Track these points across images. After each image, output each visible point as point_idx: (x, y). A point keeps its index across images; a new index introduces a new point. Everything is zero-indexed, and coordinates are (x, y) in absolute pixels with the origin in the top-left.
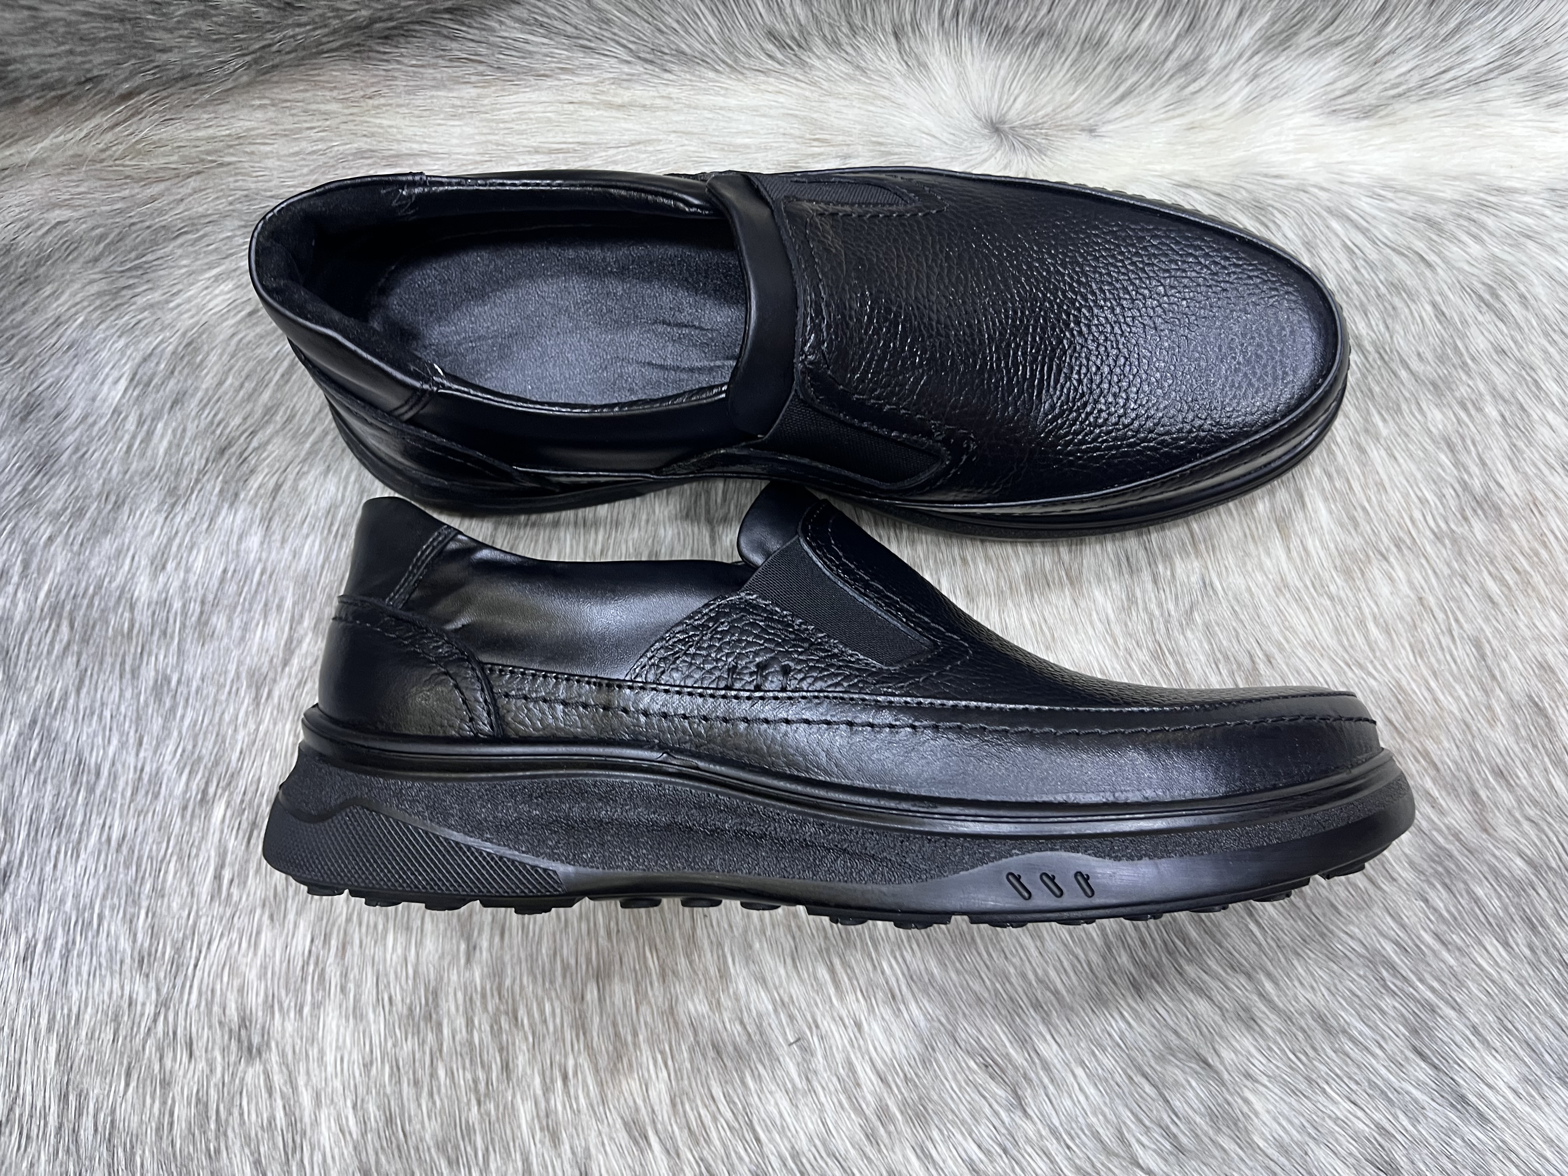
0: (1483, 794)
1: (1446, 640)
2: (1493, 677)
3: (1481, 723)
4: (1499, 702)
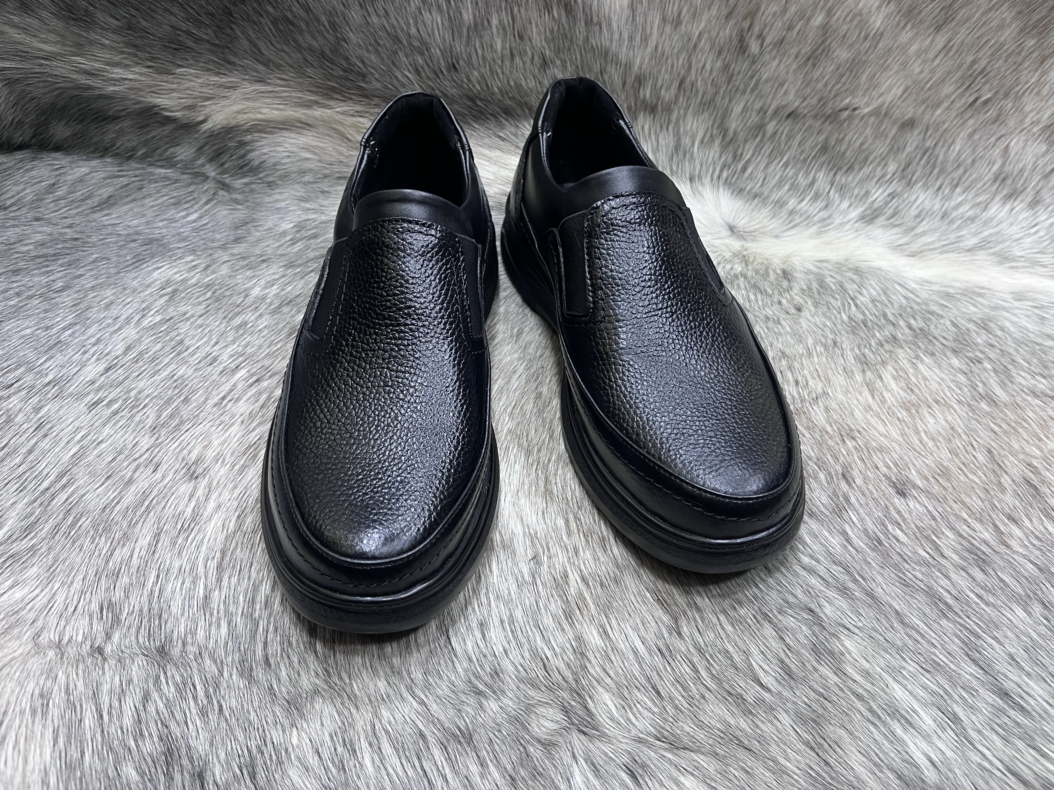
0: (1001, 527)
1: (969, 448)
2: (1000, 467)
3: (995, 491)
4: (1006, 480)
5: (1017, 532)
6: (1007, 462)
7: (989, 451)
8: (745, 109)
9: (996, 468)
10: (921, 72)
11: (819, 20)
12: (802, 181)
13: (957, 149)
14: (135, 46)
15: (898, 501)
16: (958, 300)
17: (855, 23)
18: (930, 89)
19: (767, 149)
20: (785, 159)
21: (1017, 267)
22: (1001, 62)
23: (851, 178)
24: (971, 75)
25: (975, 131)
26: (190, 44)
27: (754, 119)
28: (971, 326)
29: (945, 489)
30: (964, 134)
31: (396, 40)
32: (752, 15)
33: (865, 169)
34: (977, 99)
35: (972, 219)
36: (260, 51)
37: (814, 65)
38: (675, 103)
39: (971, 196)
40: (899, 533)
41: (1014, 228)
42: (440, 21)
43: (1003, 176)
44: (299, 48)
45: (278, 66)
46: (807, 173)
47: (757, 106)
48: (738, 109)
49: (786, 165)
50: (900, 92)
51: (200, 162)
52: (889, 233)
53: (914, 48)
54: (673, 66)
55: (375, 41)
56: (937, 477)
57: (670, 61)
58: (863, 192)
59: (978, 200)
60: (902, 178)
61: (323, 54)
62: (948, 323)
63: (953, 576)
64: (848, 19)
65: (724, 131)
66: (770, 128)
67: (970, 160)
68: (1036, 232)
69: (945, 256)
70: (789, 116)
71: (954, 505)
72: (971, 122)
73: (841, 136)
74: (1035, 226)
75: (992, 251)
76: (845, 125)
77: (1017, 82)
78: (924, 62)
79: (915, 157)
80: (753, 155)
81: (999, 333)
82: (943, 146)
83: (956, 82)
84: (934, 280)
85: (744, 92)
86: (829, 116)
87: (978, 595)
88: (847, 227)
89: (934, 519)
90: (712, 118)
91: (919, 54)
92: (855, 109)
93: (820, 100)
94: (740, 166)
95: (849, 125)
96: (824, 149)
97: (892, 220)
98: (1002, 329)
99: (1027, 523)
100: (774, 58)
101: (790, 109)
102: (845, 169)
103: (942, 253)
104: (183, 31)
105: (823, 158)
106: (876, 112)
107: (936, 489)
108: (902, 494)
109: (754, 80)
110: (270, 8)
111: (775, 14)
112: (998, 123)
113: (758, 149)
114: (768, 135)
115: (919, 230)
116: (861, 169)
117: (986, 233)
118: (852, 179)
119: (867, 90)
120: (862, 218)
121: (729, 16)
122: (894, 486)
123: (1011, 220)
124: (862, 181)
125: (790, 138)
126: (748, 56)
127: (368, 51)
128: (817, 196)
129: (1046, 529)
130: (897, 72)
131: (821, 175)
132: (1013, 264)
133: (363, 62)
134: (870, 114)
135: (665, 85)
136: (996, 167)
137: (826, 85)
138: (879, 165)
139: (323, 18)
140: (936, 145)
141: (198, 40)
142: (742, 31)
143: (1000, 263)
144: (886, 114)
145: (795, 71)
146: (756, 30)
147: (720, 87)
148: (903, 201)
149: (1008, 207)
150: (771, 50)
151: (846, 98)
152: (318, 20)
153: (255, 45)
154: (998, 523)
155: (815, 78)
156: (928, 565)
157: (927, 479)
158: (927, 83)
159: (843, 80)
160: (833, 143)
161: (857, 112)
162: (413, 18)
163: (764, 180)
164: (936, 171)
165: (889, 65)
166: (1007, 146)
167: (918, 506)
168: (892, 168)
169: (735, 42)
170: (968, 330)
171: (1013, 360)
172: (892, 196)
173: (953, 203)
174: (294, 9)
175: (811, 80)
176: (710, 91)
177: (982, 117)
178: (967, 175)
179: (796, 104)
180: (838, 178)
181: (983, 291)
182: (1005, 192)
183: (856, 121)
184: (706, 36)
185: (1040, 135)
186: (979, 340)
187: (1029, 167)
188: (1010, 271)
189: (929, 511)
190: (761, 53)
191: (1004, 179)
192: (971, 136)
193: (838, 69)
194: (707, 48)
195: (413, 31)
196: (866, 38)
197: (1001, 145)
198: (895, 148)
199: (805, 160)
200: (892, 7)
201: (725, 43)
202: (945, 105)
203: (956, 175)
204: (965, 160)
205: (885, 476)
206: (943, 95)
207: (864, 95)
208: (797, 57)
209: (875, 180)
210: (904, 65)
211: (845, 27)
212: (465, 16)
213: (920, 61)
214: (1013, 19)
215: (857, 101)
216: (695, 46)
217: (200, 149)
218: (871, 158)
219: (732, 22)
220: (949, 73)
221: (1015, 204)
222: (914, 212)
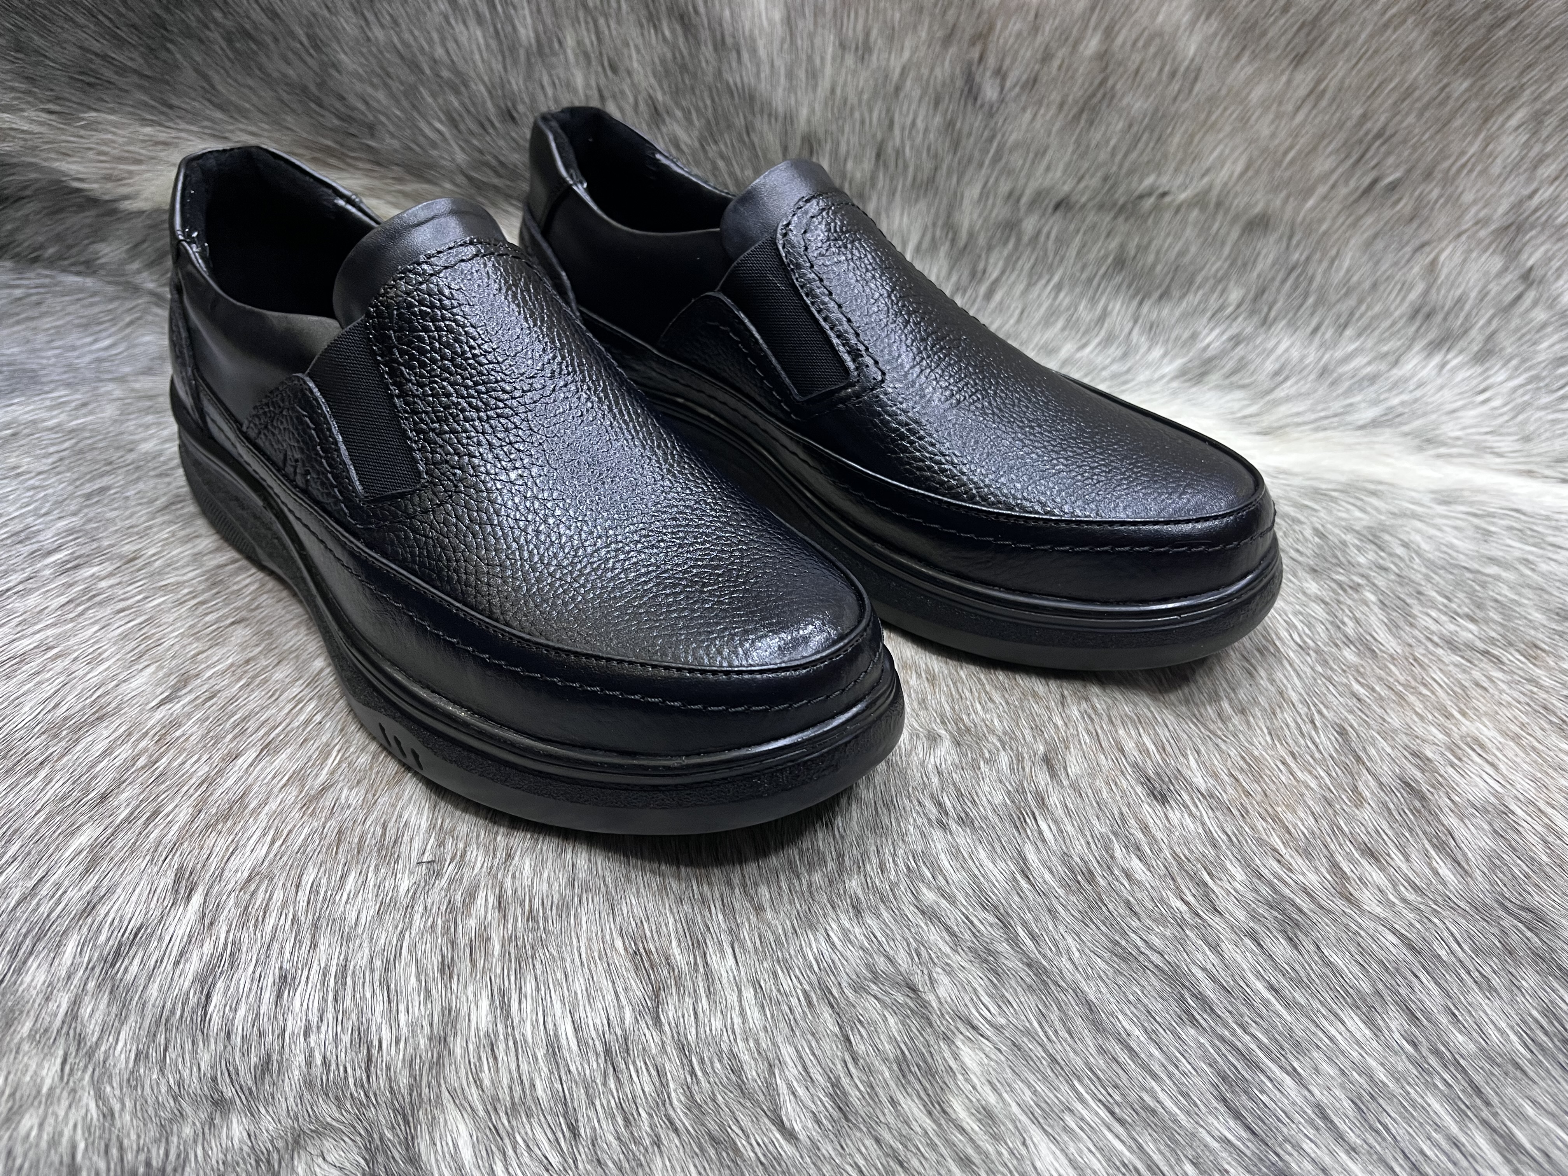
0: (1345, 866)
1: (1307, 728)
2: (1359, 759)
3: (1344, 802)
4: (1367, 785)
5: (1376, 876)
6: (1372, 751)
7: (1342, 732)
8: (984, 195)
9: (1350, 760)
10: (1273, 135)
11: (1092, 44)
12: (1085, 314)
13: (1346, 264)
14: (31, 80)
15: (1149, 811)
16: (1334, 500)
17: (1152, 50)
18: (1292, 162)
19: (1026, 263)
20: (1056, 279)
21: (1450, 456)
22: (1411, 119)
23: (1165, 312)
24: (1360, 141)
25: (1375, 236)
26: (108, 73)
27: (1000, 212)
28: (1349, 538)
29: (1248, 794)
30: (1357, 240)
31: (414, 66)
32: (981, 37)
33: (1190, 297)
34: (1375, 182)
35: (1373, 379)
36: (213, 87)
37: (1091, 123)
38: (873, 185)
39: (1370, 343)
40: (1136, 865)
41: (1447, 394)
42: (481, 41)
43: (1426, 309)
44: (268, 80)
45: (243, 113)
46: (1093, 301)
47: (1004, 187)
48: (973, 192)
49: (1059, 287)
50: (1239, 168)
51: (135, 266)
52: (1229, 397)
53: (1258, 93)
54: (863, 122)
55: (382, 68)
56: (1236, 773)
57: (857, 115)
58: (1186, 335)
59: (1385, 349)
60: (1253, 312)
61: (304, 89)
62: (1308, 533)
63: (1228, 948)
64: (1140, 44)
65: (950, 227)
66: (1029, 225)
67: (1367, 285)
68: (1485, 402)
69: (1321, 435)
70: (1057, 207)
71: (1260, 824)
72: (1369, 220)
73: (1146, 240)
74: (1484, 390)
75: (1406, 428)
76: (1150, 221)
77: (1443, 155)
78: (1278, 116)
79: (1273, 279)
80: (1003, 272)
81: (1400, 551)
82: (1320, 261)
83: (1337, 151)
84: (1297, 470)
85: (981, 165)
86: (1123, 206)
87: (1272, 988)
88: (1157, 387)
89: (1215, 845)
90: (933, 211)
91: (1265, 104)
92: (1164, 194)
93: (1106, 179)
94: (983, 289)
95: (1156, 223)
96: (1120, 263)
97: (1234, 379)
98: (1406, 545)
99: (1398, 859)
100: (1024, 109)
101: (1061, 195)
102: (1156, 295)
103: (1316, 430)
104: (97, 55)
105: (1118, 279)
106: (1200, 201)
107: (1229, 794)
108: (1161, 797)
109: (995, 144)
110: (218, 15)
111: (1019, 34)
112: (1415, 225)
113: (1010, 263)
114: (1026, 239)
115: (1280, 393)
116: (1184, 296)
117: (1395, 401)
118: (1168, 312)
119: (1182, 162)
120: (1182, 373)
121: (947, 40)
122: (1146, 781)
123: (1439, 381)
124: (1185, 316)
125: (1062, 242)
126: (982, 106)
127: (372, 85)
128: (1108, 340)
129: (1436, 873)
130: (1232, 134)
131: (1117, 306)
132: (1442, 450)
133: (367, 103)
134: (1191, 204)
135: (852, 153)
136: (1413, 296)
137: (1113, 154)
138: (1213, 290)
139: (300, 32)
140: (1308, 259)
141: (123, 70)
142: (970, 64)
143: (1420, 449)
144: (1219, 205)
145: (1063, 129)
146: (991, 61)
147: (942, 160)
148: (1255, 348)
149: (1437, 359)
150: (1019, 96)
151: (1148, 175)
152: (292, 34)
153: (205, 77)
154: (1339, 858)
155: (1094, 143)
156: (1181, 923)
157: (1215, 776)
158: (1286, 153)
159: (1140, 145)
160: (1132, 253)
161: (1168, 199)
162: (438, 31)
163: (1022, 313)
164: (1311, 301)
165: (1216, 122)
166: (1434, 262)
167: (1188, 821)
168: (1235, 295)
169: (959, 83)
170: (1344, 543)
171: (1419, 593)
172: (1237, 340)
173: (1339, 354)
174: (253, 15)
175: (1088, 146)
176: (928, 165)
177: (1387, 213)
178: (1363, 307)
179: (1066, 188)
180: (1145, 309)
181: (1380, 487)
182: (1431, 335)
183: (1167, 216)
184: (912, 75)
185: (1490, 244)
186: (1362, 560)
187: (1473, 295)
188: (1439, 462)
189: (1208, 833)
190: (1002, 101)
191: (1428, 316)
192: (1368, 244)
193: (1130, 126)
194: (916, 93)
195: (439, 52)
196: (1173, 74)
197: (1422, 259)
198: (1239, 262)
199: (1090, 280)
200: (1214, 23)
201: (944, 84)
202: (1322, 190)
203: (1344, 307)
204: (1359, 283)
205: (1135, 765)
206: (1317, 172)
207: (1177, 170)
208: (1061, 106)
209: (1209, 314)
210: (1244, 121)
211: (1137, 58)
212: (522, 31)
213: (1270, 116)
214: (1426, 48)
215: (1164, 182)
216: (898, 89)
217: (137, 245)
218: (1199, 279)
219: (953, 50)
220: (1323, 136)
221: (1449, 356)
222: (1270, 366)
